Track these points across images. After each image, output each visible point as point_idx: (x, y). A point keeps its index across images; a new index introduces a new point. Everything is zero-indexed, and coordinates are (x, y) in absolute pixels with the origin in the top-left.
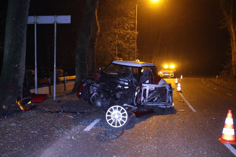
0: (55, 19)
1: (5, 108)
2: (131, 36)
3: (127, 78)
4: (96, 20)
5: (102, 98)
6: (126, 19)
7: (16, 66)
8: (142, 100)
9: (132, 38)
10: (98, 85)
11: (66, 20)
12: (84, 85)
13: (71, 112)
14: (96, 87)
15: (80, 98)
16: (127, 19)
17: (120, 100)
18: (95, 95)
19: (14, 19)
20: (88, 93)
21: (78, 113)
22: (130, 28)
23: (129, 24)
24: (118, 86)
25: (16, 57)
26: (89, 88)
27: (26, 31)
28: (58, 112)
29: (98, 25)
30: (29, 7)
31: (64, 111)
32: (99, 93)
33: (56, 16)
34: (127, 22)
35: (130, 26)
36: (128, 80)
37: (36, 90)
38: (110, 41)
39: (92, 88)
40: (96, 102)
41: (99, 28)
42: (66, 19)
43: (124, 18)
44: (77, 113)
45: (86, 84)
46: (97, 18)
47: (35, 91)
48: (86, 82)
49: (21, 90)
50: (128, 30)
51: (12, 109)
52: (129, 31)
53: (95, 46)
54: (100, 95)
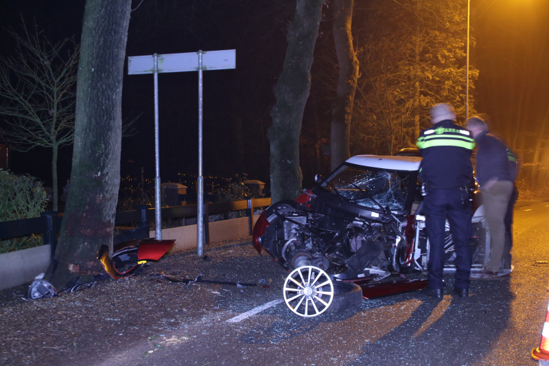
0: (200, 61)
1: (74, 271)
2: (456, 82)
3: (378, 201)
4: (349, 46)
5: (311, 252)
6: (440, 36)
7: (97, 174)
8: (416, 257)
9: (460, 88)
10: (303, 220)
11: (226, 60)
12: (270, 220)
13: (220, 283)
14: (296, 223)
15: (259, 252)
16: (444, 35)
17: (355, 255)
18: (293, 244)
19: (93, 70)
20: (278, 239)
21: (239, 285)
22: (453, 59)
23: (450, 51)
24: (355, 222)
25: (97, 155)
26: (281, 227)
27: (121, 95)
28: (186, 281)
29: (355, 59)
30: (126, 40)
31: (200, 280)
32: (303, 238)
33: (203, 53)
34: (444, 45)
35: (455, 57)
36: (380, 206)
37: (158, 231)
38: (397, 99)
39: (289, 226)
40: (296, 262)
41: (358, 67)
42: (224, 60)
43: (437, 33)
44: (236, 285)
45: (276, 216)
46: (351, 41)
47: (156, 233)
48: (274, 211)
49: (110, 230)
50: (449, 67)
51: (89, 273)
52: (453, 70)
53: (346, 116)
54: (305, 244)
